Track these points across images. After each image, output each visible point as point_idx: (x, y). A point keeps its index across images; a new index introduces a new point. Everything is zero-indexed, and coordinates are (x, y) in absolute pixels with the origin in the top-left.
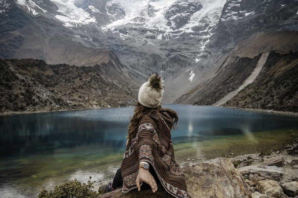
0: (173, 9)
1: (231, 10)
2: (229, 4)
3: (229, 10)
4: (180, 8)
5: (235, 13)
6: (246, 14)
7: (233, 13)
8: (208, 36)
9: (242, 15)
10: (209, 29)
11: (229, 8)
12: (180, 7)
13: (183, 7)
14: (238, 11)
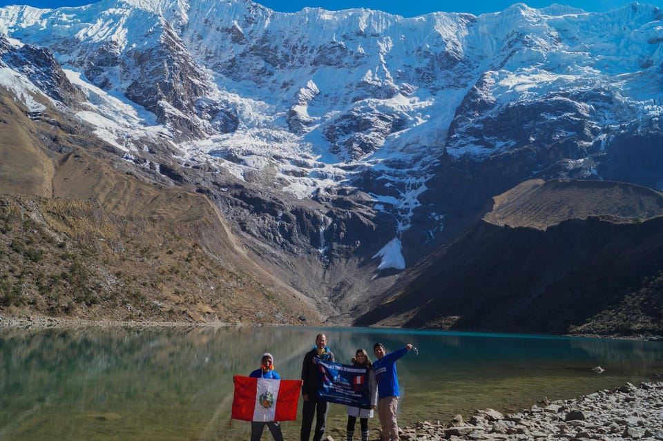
0: (343, 122)
1: (466, 132)
2: (460, 122)
3: (461, 133)
4: (358, 122)
5: (474, 139)
6: (497, 143)
7: (470, 140)
8: (422, 180)
9: (488, 145)
10: (423, 166)
11: (461, 129)
12: (358, 119)
13: (365, 120)
14: (481, 136)
